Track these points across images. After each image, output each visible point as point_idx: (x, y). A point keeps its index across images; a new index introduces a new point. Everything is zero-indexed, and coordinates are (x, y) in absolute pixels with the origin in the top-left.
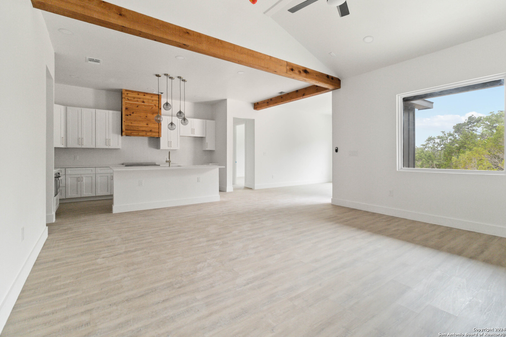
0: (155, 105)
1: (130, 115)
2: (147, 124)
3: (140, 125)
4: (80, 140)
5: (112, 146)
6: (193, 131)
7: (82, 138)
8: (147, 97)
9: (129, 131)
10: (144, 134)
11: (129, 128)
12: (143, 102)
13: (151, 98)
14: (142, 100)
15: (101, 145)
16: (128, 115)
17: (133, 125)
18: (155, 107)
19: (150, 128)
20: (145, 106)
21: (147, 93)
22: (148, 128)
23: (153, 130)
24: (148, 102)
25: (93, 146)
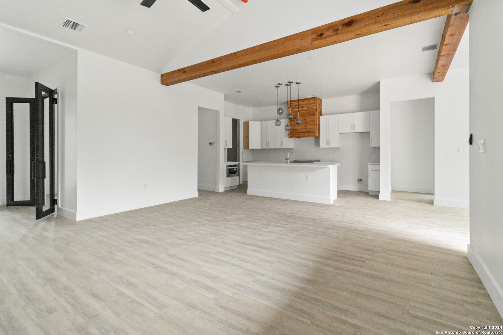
0: (312, 108)
1: (293, 120)
2: (306, 126)
3: (300, 128)
4: (267, 143)
5: (285, 146)
6: (353, 126)
7: (269, 142)
8: (306, 102)
9: (293, 134)
10: (303, 135)
11: (293, 131)
12: (303, 107)
13: (309, 102)
14: (301, 106)
15: (278, 146)
16: (291, 121)
17: (295, 128)
18: (311, 110)
19: (308, 129)
20: (304, 110)
21: (305, 99)
22: (306, 129)
23: (310, 131)
24: (307, 106)
25: (274, 148)
